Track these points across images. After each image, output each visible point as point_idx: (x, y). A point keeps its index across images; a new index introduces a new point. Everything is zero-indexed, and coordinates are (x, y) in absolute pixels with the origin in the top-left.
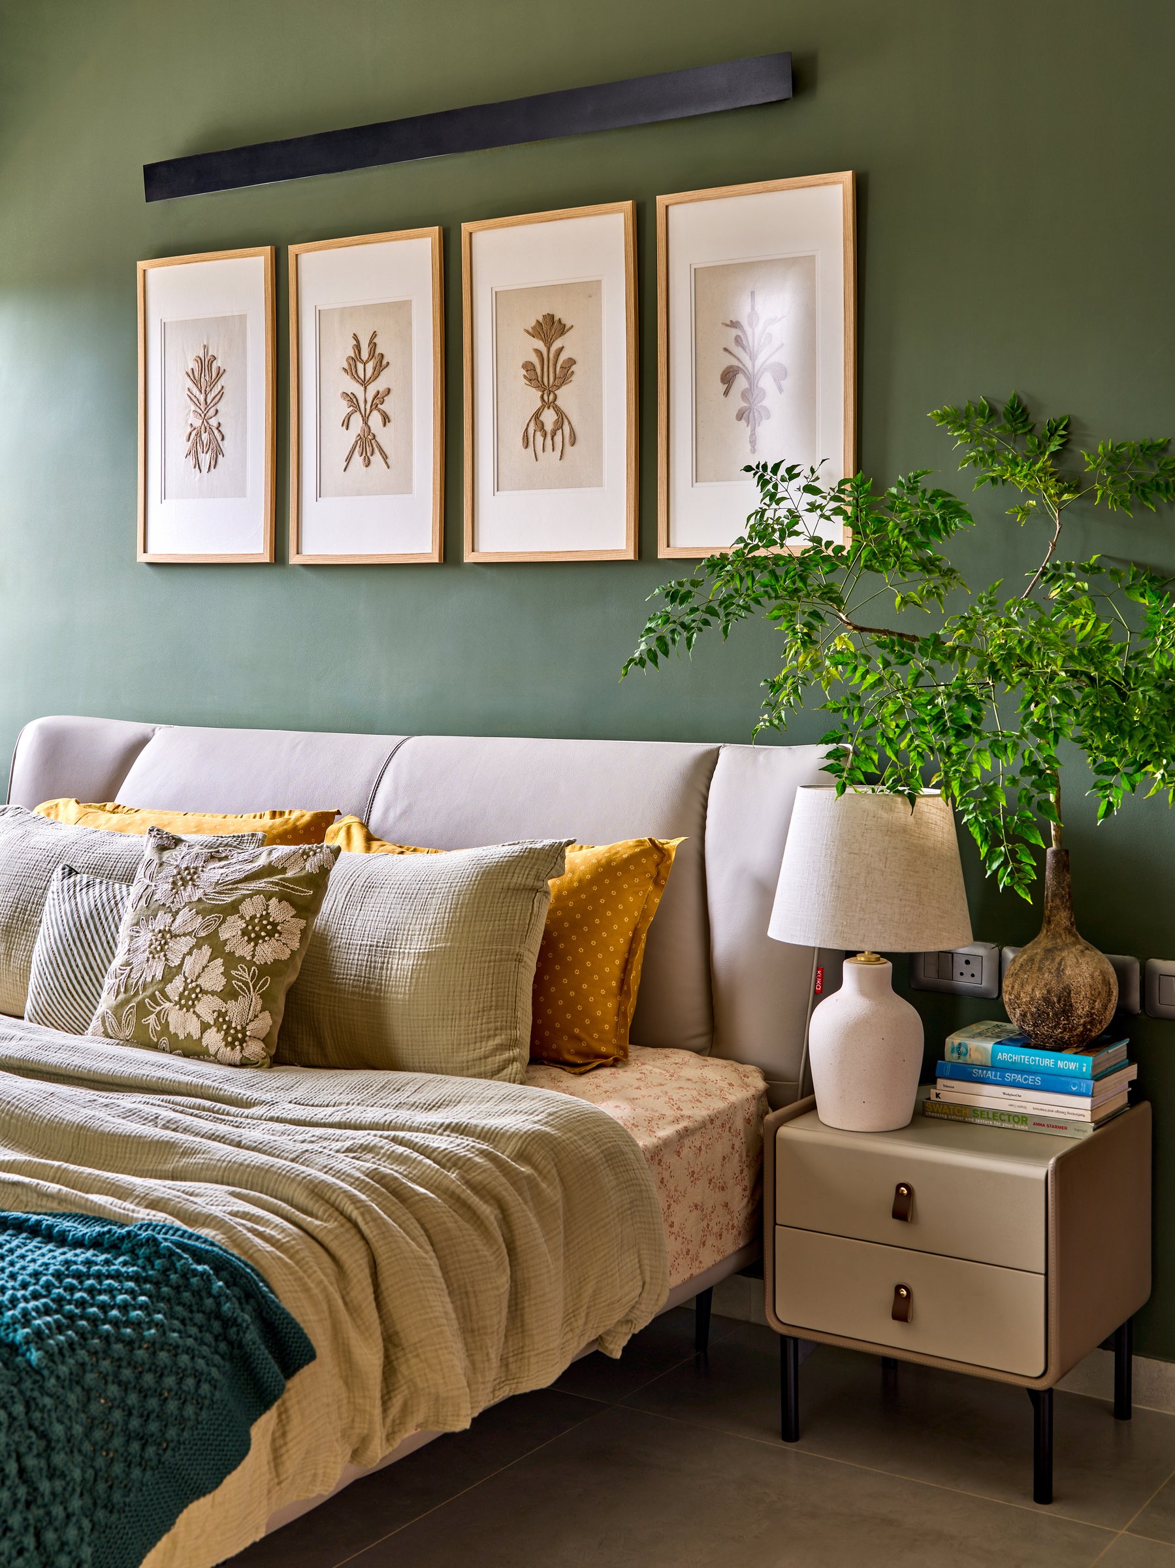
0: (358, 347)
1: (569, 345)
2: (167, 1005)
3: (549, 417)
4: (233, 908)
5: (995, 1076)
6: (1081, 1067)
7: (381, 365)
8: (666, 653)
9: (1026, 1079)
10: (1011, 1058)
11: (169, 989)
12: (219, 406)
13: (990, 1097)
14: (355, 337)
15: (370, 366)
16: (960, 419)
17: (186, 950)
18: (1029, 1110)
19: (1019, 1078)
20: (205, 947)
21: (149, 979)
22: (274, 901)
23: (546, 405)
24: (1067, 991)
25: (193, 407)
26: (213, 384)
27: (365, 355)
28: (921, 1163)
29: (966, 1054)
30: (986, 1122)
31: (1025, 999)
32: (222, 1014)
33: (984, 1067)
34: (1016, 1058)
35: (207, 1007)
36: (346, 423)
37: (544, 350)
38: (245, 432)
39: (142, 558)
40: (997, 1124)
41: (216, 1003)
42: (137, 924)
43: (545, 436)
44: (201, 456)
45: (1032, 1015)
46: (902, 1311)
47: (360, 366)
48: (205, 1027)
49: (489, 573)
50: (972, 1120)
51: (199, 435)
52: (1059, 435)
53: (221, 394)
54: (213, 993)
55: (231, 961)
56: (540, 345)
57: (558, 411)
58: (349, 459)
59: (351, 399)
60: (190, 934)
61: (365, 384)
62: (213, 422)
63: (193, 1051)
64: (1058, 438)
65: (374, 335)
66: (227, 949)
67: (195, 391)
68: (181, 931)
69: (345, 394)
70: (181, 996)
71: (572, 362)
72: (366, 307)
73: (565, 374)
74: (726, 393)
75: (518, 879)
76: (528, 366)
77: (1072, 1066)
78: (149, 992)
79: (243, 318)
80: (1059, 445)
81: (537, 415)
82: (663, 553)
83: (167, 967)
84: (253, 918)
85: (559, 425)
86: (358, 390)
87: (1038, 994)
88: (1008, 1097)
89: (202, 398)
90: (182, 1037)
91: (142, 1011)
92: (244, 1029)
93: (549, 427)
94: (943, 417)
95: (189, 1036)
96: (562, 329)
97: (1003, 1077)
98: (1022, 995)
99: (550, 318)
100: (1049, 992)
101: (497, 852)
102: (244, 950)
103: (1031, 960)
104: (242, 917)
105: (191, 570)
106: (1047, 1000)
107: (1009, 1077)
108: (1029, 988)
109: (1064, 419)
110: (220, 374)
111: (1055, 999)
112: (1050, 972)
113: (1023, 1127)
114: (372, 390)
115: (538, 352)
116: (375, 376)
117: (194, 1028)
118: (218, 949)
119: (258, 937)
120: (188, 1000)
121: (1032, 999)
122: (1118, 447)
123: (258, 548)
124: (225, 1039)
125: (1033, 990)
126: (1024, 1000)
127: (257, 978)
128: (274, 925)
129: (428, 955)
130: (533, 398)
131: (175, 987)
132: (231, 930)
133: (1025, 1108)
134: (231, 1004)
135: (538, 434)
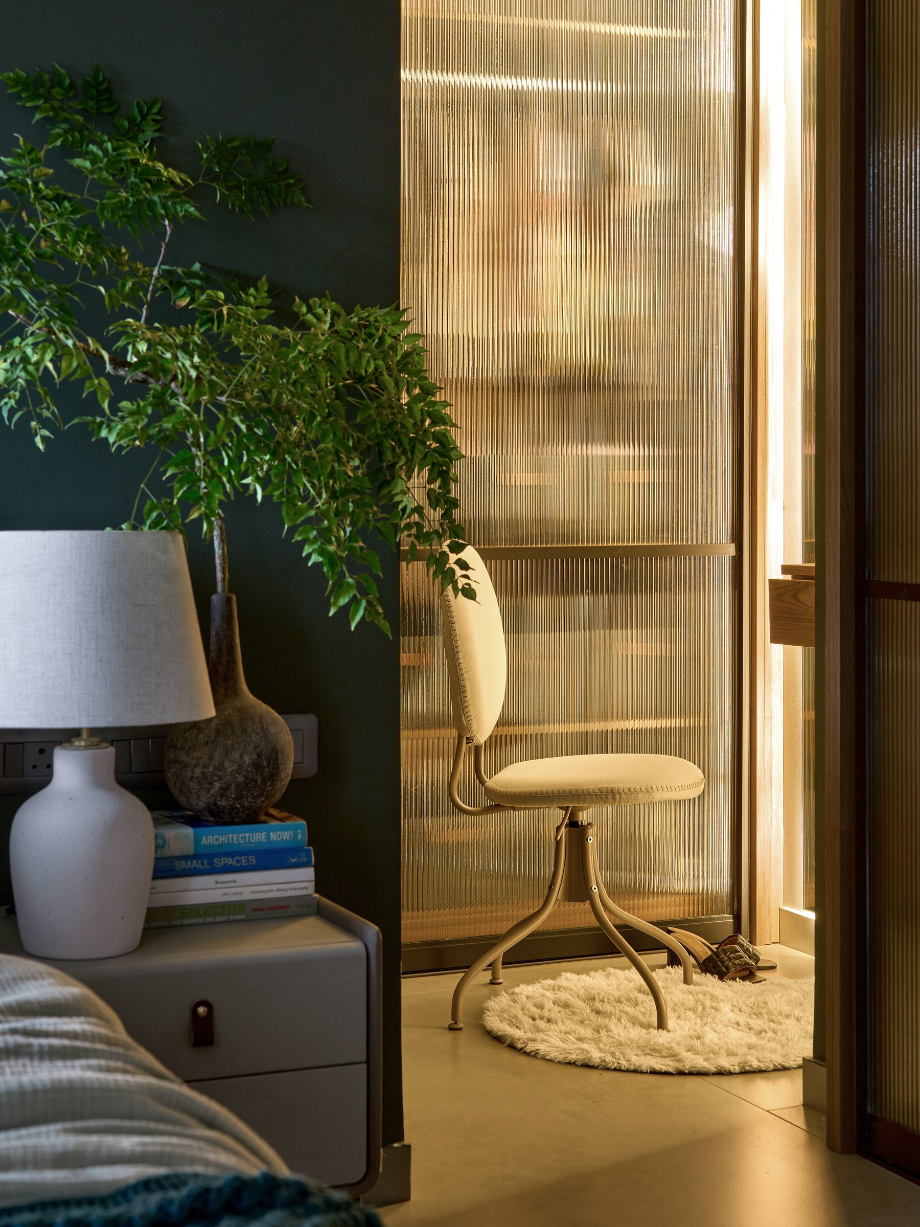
5: (203, 864)
6: (296, 835)
9: (238, 861)
10: (217, 840)
13: (200, 890)
18: (247, 894)
19: (230, 861)
29: (163, 847)
30: (195, 921)
31: (230, 767)
33: (187, 858)
34: (223, 839)
40: (210, 920)
45: (237, 785)
50: (179, 922)
52: (153, 120)
64: (152, 123)
77: (286, 835)
80: (155, 131)
87: (247, 760)
88: (221, 885)
97: (211, 863)
98: (227, 764)
100: (259, 755)
107: (219, 862)
108: (236, 755)
109: (154, 103)
111: (265, 763)
112: (256, 733)
113: (239, 917)
121: (240, 767)
122: (230, 141)
125: (241, 756)
126: (230, 770)
133: (241, 893)
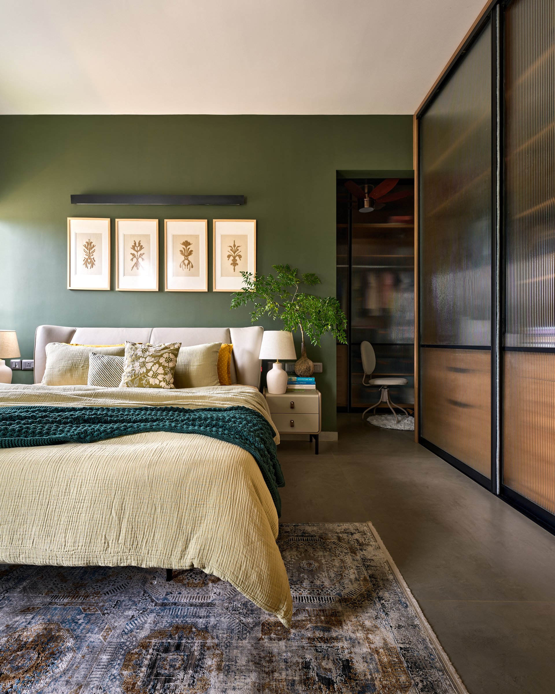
0: (135, 243)
1: (191, 247)
2: (149, 378)
3: (186, 262)
4: (161, 356)
5: (298, 383)
6: (313, 380)
7: (141, 248)
8: (239, 305)
9: (303, 383)
10: (300, 379)
11: (149, 374)
12: (93, 254)
13: (297, 387)
14: (134, 241)
15: (139, 248)
16: (277, 267)
17: (152, 365)
18: (305, 388)
20: (157, 365)
21: (142, 373)
22: (170, 354)
23: (185, 259)
24: (310, 366)
25: (85, 253)
26: (91, 248)
27: (137, 245)
28: (296, 398)
32: (164, 378)
33: (295, 382)
35: (160, 377)
36: (132, 260)
37: (185, 248)
38: (101, 261)
39: (69, 288)
41: (163, 376)
42: (134, 361)
43: (185, 265)
44: (88, 265)
46: (292, 425)
47: (136, 248)
48: (160, 381)
49: (170, 294)
51: (87, 260)
53: (94, 251)
54: (161, 374)
55: (164, 367)
56: (184, 247)
57: (189, 261)
58: (133, 268)
59: (133, 255)
60: (152, 362)
61: (137, 251)
62: (92, 257)
63: (158, 387)
65: (140, 241)
66: (162, 364)
67: (86, 250)
68: (149, 361)
69: (131, 254)
70: (153, 375)
71: (192, 251)
72: (138, 235)
73: (190, 253)
74: (228, 260)
75: (215, 350)
76: (181, 251)
77: (311, 380)
78: (143, 375)
79: (101, 234)
81: (183, 261)
82: (214, 290)
83: (147, 369)
84: (167, 358)
85: (189, 263)
86: (135, 253)
88: (300, 386)
89: (88, 251)
90: (153, 384)
91: (141, 379)
92: (170, 382)
93: (186, 264)
94: (275, 267)
95: (156, 384)
96: (189, 244)
99: (187, 241)
101: (209, 345)
102: (166, 365)
103: (302, 362)
104: (164, 358)
105: (84, 292)
106: (307, 369)
107: (300, 383)
110: (93, 246)
114: (139, 253)
115: (184, 249)
116: (140, 250)
117: (157, 382)
118: (160, 365)
119: (169, 362)
120: (155, 376)
123: (106, 286)
124: (166, 384)
127: (170, 370)
128: (171, 359)
129: (200, 365)
130: (183, 258)
131: (151, 374)
132: (162, 360)
134: (166, 376)
135: (184, 265)
